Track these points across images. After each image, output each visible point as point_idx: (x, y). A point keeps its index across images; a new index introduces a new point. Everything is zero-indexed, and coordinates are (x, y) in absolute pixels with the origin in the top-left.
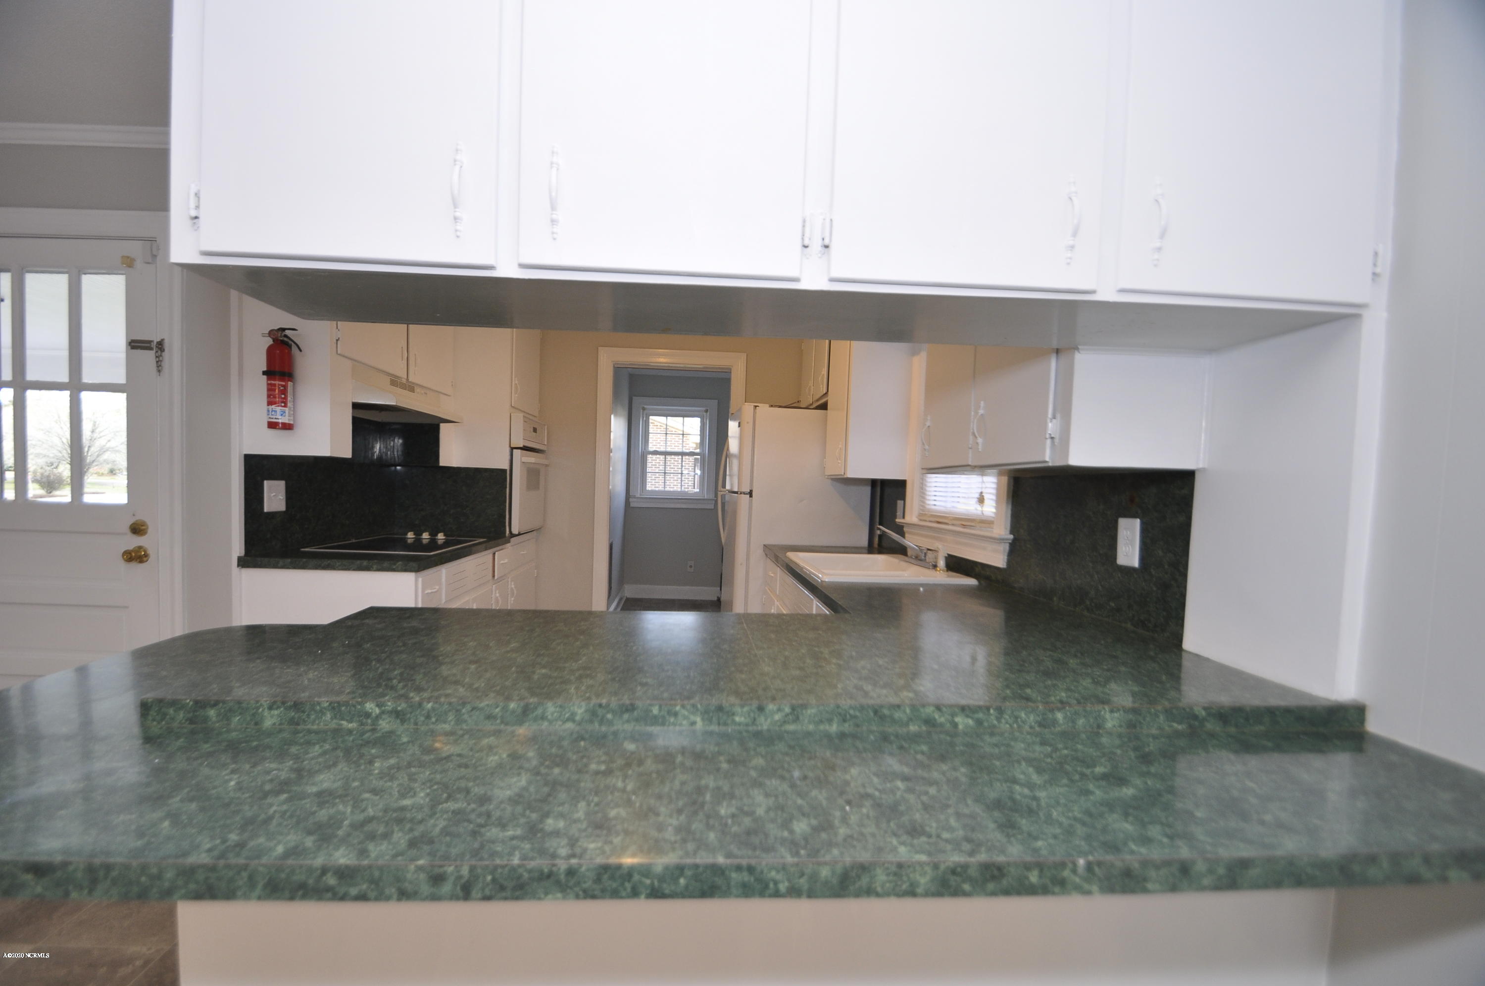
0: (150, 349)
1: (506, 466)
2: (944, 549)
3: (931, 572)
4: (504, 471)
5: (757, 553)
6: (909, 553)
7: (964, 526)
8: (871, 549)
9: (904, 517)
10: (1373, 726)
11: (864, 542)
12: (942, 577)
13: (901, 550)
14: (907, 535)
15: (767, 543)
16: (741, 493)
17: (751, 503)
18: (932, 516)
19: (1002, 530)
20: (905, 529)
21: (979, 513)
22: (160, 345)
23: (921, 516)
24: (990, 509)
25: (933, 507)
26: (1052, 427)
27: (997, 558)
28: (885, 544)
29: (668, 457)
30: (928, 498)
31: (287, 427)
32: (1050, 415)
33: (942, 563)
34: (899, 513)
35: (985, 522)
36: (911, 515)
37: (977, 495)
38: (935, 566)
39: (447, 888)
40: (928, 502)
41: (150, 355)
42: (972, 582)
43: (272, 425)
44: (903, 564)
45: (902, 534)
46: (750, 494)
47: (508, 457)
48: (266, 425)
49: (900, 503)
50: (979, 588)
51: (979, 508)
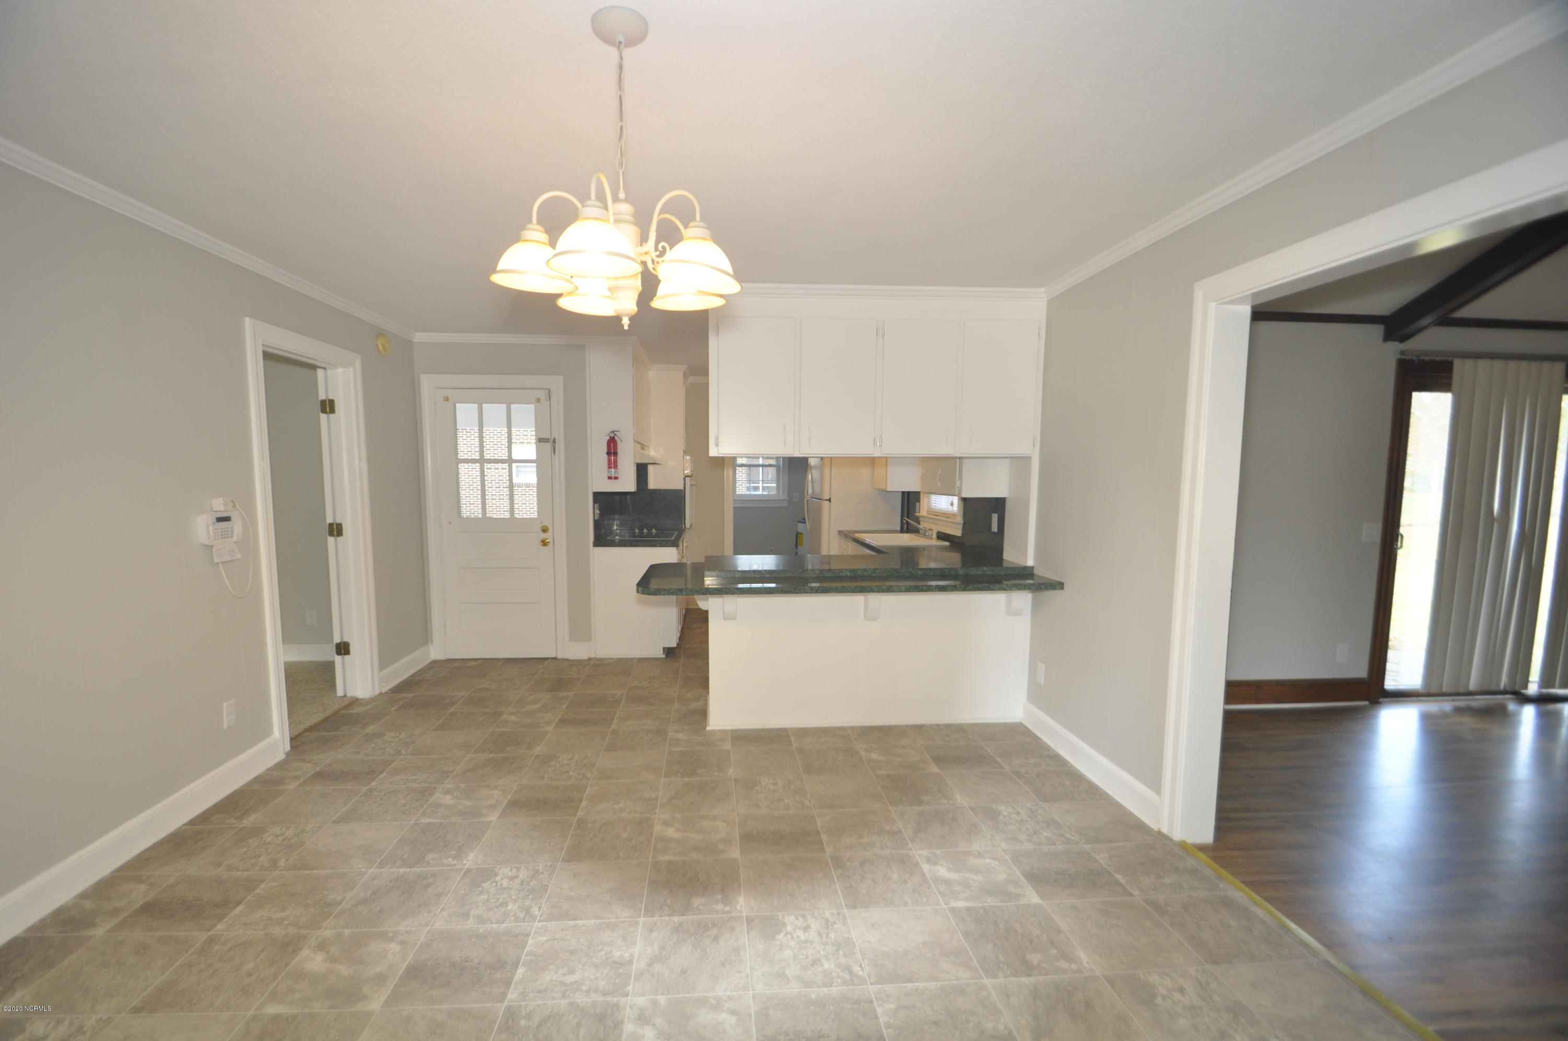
0: (549, 442)
1: (682, 488)
2: (936, 529)
3: (930, 540)
4: (682, 490)
5: (834, 534)
6: (921, 531)
7: (946, 517)
8: (902, 531)
9: (919, 512)
10: (1036, 572)
11: (899, 528)
12: (935, 542)
13: (916, 531)
14: (921, 523)
15: (841, 529)
16: (824, 500)
17: (830, 506)
18: (933, 512)
19: (960, 519)
20: (920, 519)
21: (951, 510)
22: (554, 441)
23: (928, 512)
24: (955, 508)
25: (934, 507)
26: (958, 483)
27: (957, 532)
28: (910, 528)
29: (752, 468)
30: (932, 502)
31: (616, 478)
32: (957, 479)
33: (935, 536)
34: (917, 510)
35: (954, 515)
36: (923, 511)
37: (950, 502)
38: (931, 539)
39: (814, 591)
40: (932, 504)
41: (548, 446)
42: (947, 544)
43: (610, 478)
44: (918, 537)
45: (919, 523)
46: (830, 500)
47: (683, 482)
48: (607, 477)
49: (917, 504)
50: (951, 546)
51: (950, 507)
